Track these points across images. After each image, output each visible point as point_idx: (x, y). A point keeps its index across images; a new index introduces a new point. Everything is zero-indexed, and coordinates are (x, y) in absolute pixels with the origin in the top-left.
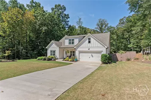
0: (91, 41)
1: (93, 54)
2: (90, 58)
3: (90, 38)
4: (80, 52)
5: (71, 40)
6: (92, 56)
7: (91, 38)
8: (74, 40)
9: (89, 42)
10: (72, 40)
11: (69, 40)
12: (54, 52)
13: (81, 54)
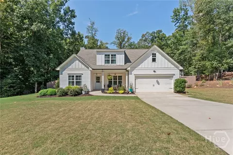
0: (157, 58)
1: (159, 80)
2: (154, 86)
3: (155, 54)
4: (137, 77)
5: (109, 55)
6: (158, 83)
7: (157, 54)
8: (115, 55)
9: (154, 60)
10: (112, 55)
11: (106, 55)
12: (79, 77)
13: (138, 80)
